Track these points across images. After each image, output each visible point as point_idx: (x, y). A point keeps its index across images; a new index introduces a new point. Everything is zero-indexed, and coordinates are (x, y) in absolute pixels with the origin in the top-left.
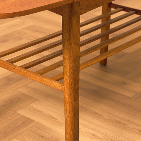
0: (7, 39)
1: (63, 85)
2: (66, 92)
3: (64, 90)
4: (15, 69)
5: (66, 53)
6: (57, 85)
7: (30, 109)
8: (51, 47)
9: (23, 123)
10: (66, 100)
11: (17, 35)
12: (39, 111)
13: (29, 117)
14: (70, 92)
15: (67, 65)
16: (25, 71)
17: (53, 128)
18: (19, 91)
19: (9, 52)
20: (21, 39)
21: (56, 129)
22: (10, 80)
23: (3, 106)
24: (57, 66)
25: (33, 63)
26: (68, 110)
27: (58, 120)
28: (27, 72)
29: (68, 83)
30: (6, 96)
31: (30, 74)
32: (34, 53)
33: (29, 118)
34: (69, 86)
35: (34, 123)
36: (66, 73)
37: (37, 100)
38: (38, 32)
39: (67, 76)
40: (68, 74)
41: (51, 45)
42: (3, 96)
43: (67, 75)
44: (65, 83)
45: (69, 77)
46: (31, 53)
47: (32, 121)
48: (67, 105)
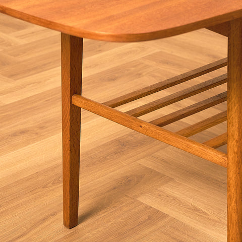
0: (117, 75)
1: (225, 156)
2: (231, 168)
3: (228, 164)
4: (141, 127)
5: (233, 101)
6: (215, 156)
7: (160, 195)
8: (199, 89)
9: (149, 218)
10: (231, 182)
11: (133, 69)
12: (175, 199)
13: (158, 209)
14: (238, 169)
15: (234, 121)
16: (159, 130)
17: (201, 229)
18: (140, 164)
19: (129, 97)
20: (139, 75)
21: (204, 230)
22: (123, 145)
23: (115, 188)
24: (211, 123)
25: (170, 117)
26: (234, 200)
27: (208, 215)
28: (162, 132)
29: (235, 152)
30: (118, 171)
31: (167, 136)
32: (172, 100)
33: (158, 211)
34: (236, 157)
35: (167, 220)
36: (233, 136)
37: (171, 179)
38: (167, 63)
39: (234, 141)
40: (236, 137)
41: (200, 87)
42: (113, 171)
43: (234, 139)
44: (229, 153)
45: (237, 142)
46: (167, 100)
47: (165, 216)
48: (233, 191)
